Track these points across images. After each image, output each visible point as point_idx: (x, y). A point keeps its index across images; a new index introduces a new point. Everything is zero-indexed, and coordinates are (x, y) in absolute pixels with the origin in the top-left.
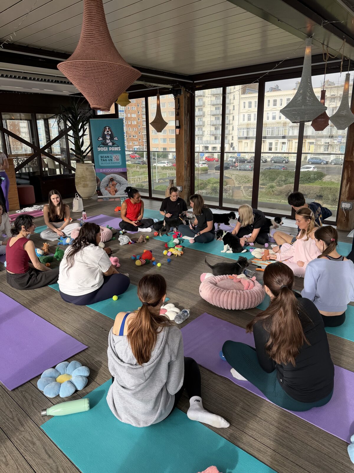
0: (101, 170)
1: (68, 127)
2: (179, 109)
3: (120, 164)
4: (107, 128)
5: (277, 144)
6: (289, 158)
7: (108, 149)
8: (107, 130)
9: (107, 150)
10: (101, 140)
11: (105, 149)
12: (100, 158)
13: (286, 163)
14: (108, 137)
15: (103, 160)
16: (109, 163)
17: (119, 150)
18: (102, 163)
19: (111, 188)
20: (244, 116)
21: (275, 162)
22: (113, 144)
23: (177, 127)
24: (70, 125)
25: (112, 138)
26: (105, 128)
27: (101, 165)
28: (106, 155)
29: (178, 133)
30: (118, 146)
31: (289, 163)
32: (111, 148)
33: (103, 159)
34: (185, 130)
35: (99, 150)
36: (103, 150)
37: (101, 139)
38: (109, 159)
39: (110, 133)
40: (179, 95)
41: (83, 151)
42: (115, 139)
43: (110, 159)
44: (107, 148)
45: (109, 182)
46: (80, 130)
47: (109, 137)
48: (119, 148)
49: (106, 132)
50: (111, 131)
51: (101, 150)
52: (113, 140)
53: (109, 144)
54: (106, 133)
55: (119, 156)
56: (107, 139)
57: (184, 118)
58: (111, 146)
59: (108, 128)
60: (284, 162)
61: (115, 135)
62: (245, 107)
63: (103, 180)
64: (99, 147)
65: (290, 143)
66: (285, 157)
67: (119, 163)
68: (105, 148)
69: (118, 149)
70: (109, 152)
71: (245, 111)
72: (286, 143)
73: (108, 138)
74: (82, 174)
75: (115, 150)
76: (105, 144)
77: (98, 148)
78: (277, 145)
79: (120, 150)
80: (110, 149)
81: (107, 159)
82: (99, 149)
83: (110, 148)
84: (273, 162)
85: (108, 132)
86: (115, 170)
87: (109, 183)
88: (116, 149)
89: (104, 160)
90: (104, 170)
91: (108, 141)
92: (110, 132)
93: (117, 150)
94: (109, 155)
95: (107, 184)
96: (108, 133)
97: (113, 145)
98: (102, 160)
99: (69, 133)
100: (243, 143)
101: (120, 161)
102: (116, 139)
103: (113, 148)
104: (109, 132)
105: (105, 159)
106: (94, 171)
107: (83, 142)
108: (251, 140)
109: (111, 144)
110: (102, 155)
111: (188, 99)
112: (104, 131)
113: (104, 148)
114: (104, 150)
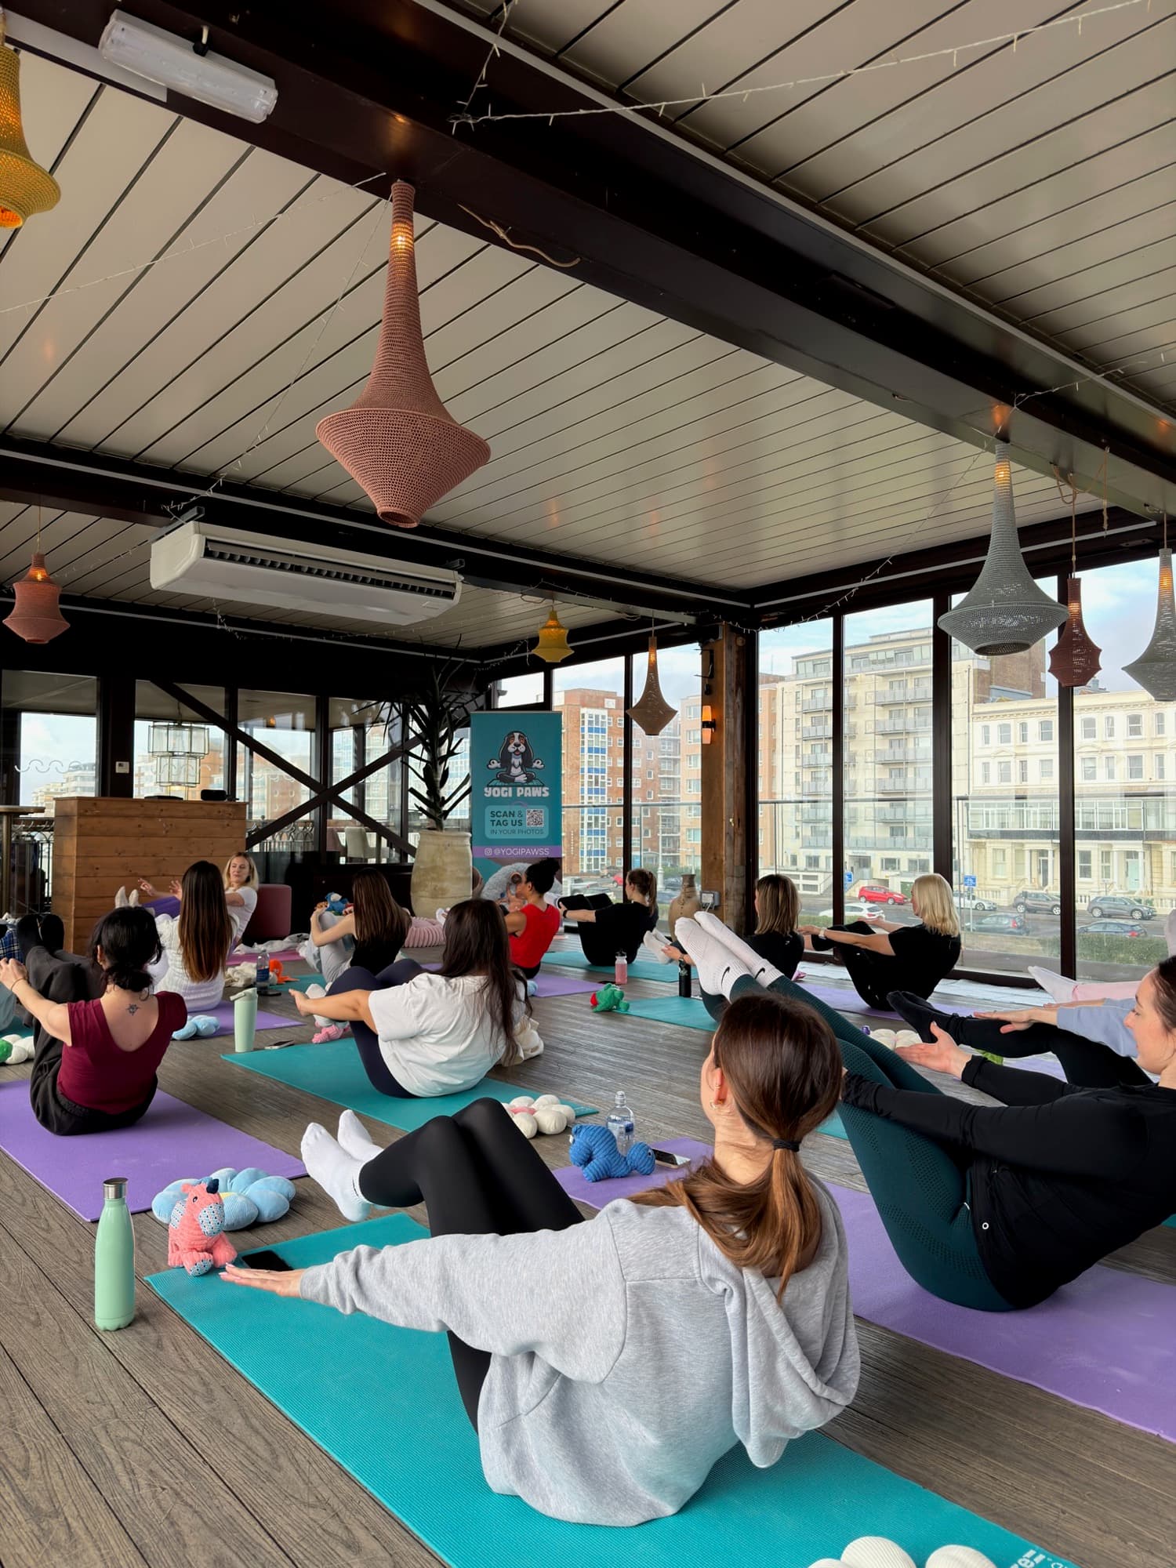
0: (488, 852)
1: (412, 735)
2: (712, 676)
3: (545, 835)
4: (517, 735)
5: (1106, 856)
6: (1154, 902)
7: (514, 793)
8: (517, 740)
9: (510, 795)
10: (497, 768)
11: (505, 792)
12: (488, 817)
13: (1143, 918)
14: (517, 761)
15: (495, 823)
16: (514, 832)
17: (544, 795)
18: (493, 832)
19: (512, 904)
20: (986, 765)
21: (1103, 916)
22: (530, 779)
23: (705, 724)
24: (419, 730)
25: (527, 763)
26: (511, 736)
27: (489, 835)
28: (507, 808)
29: (708, 741)
30: (543, 786)
31: (1153, 918)
32: (522, 789)
33: (496, 818)
34: (728, 733)
35: (489, 795)
36: (498, 795)
37: (496, 764)
38: (514, 819)
39: (522, 749)
40: (712, 640)
41: (443, 798)
42: (535, 765)
43: (518, 819)
44: (510, 789)
45: (509, 885)
46: (442, 742)
47: (520, 760)
48: (545, 789)
49: (512, 745)
50: (525, 745)
51: (494, 795)
52: (530, 766)
53: (517, 779)
54: (511, 749)
55: (543, 813)
56: (514, 765)
57: (727, 701)
58: (523, 786)
59: (519, 737)
60: (1137, 915)
61: (534, 754)
62: (987, 741)
63: (491, 880)
64: (488, 786)
65: (1155, 854)
66: (1139, 901)
67: (541, 831)
68: (506, 789)
69: (543, 793)
70: (514, 800)
71: (988, 752)
72: (1141, 855)
73: (517, 764)
74: (433, 861)
75: (534, 795)
76: (507, 780)
77: (486, 789)
78: (1108, 860)
79: (546, 794)
80: (520, 791)
81: (509, 819)
82: (490, 792)
83: (519, 789)
84: (1097, 913)
85: (517, 745)
86: (528, 851)
87: (508, 888)
88: (536, 792)
89: (499, 823)
90: (498, 852)
91: (515, 771)
92: (522, 745)
93: (539, 795)
94: (515, 809)
95: (501, 890)
96: (517, 750)
97: (527, 781)
98: (493, 821)
99: (413, 751)
100: (989, 851)
101: (544, 826)
102: (539, 766)
103: (529, 788)
104: (519, 745)
105: (501, 819)
106: (468, 854)
107: (446, 774)
108: (1014, 841)
109: (522, 778)
110: (496, 808)
111: (738, 652)
112: (508, 744)
113: (504, 789)
114: (503, 795)
